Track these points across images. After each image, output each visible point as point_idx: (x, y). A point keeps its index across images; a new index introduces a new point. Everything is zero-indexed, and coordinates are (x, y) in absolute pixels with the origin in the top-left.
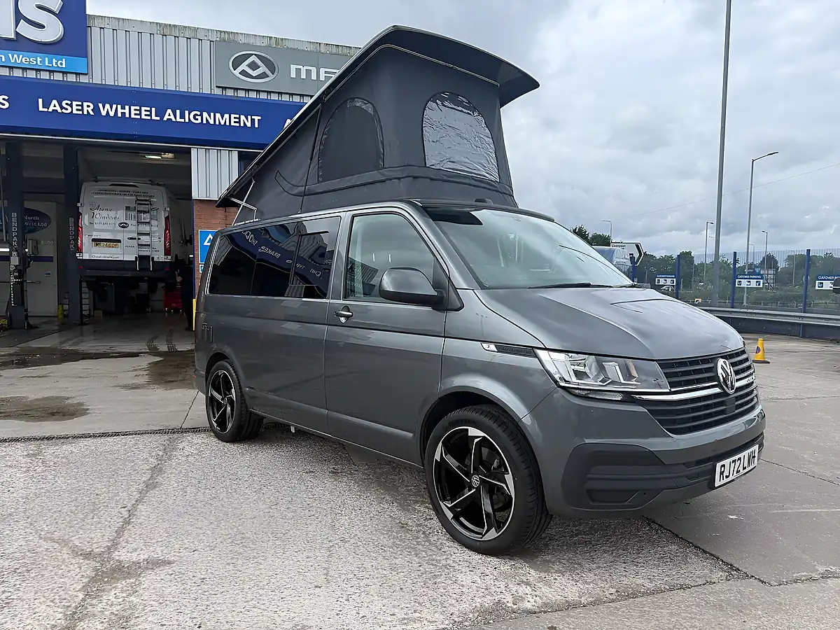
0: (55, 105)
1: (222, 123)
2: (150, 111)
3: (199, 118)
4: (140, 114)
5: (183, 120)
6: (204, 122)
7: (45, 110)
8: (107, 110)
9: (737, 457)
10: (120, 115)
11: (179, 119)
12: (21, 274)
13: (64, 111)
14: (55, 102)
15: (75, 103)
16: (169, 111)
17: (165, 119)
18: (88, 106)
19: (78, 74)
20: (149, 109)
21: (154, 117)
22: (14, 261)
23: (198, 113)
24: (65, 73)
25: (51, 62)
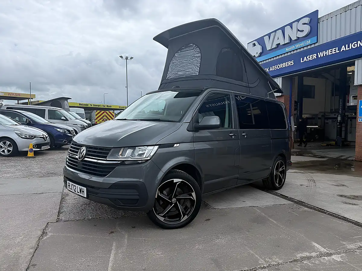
0: (305, 59)
2: (336, 49)
3: (356, 45)
4: (332, 52)
5: (349, 49)
6: (358, 46)
7: (303, 62)
8: (321, 55)
9: (74, 184)
10: (325, 55)
11: (347, 49)
12: (341, 123)
13: (308, 60)
14: (305, 58)
15: (311, 56)
16: (343, 46)
17: (341, 51)
18: (315, 55)
19: (315, 44)
20: (335, 48)
21: (337, 52)
22: (339, 119)
23: (356, 43)
24: (311, 45)
25: (306, 43)
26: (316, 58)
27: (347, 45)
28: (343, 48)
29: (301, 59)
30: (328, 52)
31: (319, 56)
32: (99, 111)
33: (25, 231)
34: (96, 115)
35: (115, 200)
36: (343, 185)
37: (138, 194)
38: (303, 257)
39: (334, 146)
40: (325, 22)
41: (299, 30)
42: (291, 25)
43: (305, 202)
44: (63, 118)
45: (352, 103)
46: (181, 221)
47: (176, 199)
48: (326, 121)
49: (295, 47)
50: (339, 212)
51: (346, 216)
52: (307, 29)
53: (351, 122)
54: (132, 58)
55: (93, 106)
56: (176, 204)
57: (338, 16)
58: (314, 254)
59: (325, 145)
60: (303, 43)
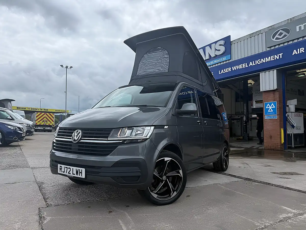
0: (222, 72)
1: (268, 61)
3: (260, 62)
4: (243, 67)
5: (255, 64)
6: (262, 62)
7: (220, 73)
8: (234, 68)
9: (68, 167)
10: (237, 69)
11: (254, 64)
12: (246, 122)
13: (224, 72)
14: (222, 70)
15: (227, 69)
16: (251, 62)
17: (250, 66)
18: (230, 69)
19: (229, 60)
20: (245, 64)
21: (246, 66)
22: (245, 119)
23: (260, 60)
24: (226, 61)
25: (222, 59)
26: (230, 71)
27: (253, 62)
28: (251, 64)
29: (219, 71)
30: (240, 67)
31: (233, 70)
32: (39, 113)
33: (19, 217)
34: (37, 117)
35: (118, 178)
36: (270, 166)
37: (140, 171)
38: (285, 218)
39: (242, 140)
40: (236, 44)
41: (216, 50)
42: (210, 45)
43: (252, 179)
44: (9, 117)
45: (255, 106)
46: (171, 197)
47: (166, 176)
48: (233, 121)
49: (214, 62)
50: (282, 184)
51: (288, 186)
52: (223, 49)
53: (251, 122)
54: (71, 67)
55: (30, 110)
56: (166, 181)
57: (246, 40)
58: (290, 215)
59: (236, 139)
60: (220, 59)
